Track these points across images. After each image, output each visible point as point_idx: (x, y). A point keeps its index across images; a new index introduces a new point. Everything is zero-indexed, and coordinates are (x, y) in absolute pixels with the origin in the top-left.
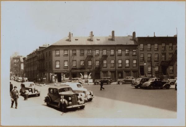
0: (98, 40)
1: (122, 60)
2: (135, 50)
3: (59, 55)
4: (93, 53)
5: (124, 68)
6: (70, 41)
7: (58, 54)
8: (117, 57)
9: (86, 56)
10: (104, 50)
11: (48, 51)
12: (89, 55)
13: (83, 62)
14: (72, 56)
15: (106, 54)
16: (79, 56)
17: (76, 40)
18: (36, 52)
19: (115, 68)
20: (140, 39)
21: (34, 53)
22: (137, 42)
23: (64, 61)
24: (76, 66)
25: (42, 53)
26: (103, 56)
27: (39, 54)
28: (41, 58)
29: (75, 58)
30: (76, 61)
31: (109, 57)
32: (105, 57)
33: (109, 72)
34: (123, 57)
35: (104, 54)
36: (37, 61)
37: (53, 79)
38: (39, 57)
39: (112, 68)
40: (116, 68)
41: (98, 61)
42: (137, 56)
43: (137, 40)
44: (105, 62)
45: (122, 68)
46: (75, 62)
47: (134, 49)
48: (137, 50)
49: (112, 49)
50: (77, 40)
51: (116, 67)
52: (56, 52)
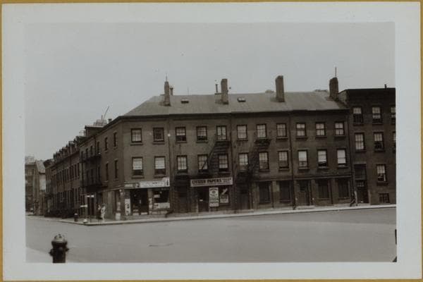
0: (240, 101)
1: (307, 151)
2: (341, 126)
3: (140, 143)
4: (231, 134)
5: (313, 172)
6: (169, 105)
7: (137, 138)
8: (296, 144)
9: (212, 143)
10: (258, 128)
11: (109, 135)
12: (220, 139)
13: (206, 158)
14: (176, 143)
15: (264, 136)
16: (195, 143)
17: (183, 102)
18: (77, 142)
19: (290, 171)
20: (352, 94)
21: (73, 146)
22: (346, 103)
23: (155, 157)
24: (186, 171)
25: (93, 141)
26: (258, 141)
27: (86, 144)
28: (92, 154)
29: (184, 148)
30: (186, 156)
31: (273, 143)
32: (263, 145)
33: (274, 183)
34: (312, 144)
35: (259, 136)
36: (80, 164)
37: (126, 207)
38: (84, 152)
39: (282, 174)
40: (292, 173)
41: (246, 156)
42: (347, 138)
43: (344, 98)
44: (263, 157)
45: (309, 173)
46: (185, 159)
47: (339, 122)
48: (346, 123)
49: (279, 124)
50: (187, 102)
51: (293, 171)
52: (132, 134)
